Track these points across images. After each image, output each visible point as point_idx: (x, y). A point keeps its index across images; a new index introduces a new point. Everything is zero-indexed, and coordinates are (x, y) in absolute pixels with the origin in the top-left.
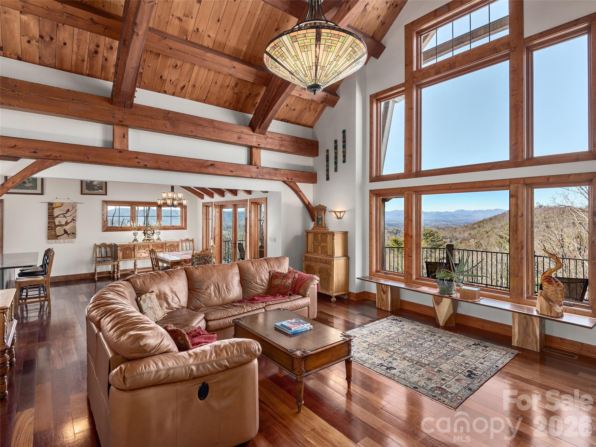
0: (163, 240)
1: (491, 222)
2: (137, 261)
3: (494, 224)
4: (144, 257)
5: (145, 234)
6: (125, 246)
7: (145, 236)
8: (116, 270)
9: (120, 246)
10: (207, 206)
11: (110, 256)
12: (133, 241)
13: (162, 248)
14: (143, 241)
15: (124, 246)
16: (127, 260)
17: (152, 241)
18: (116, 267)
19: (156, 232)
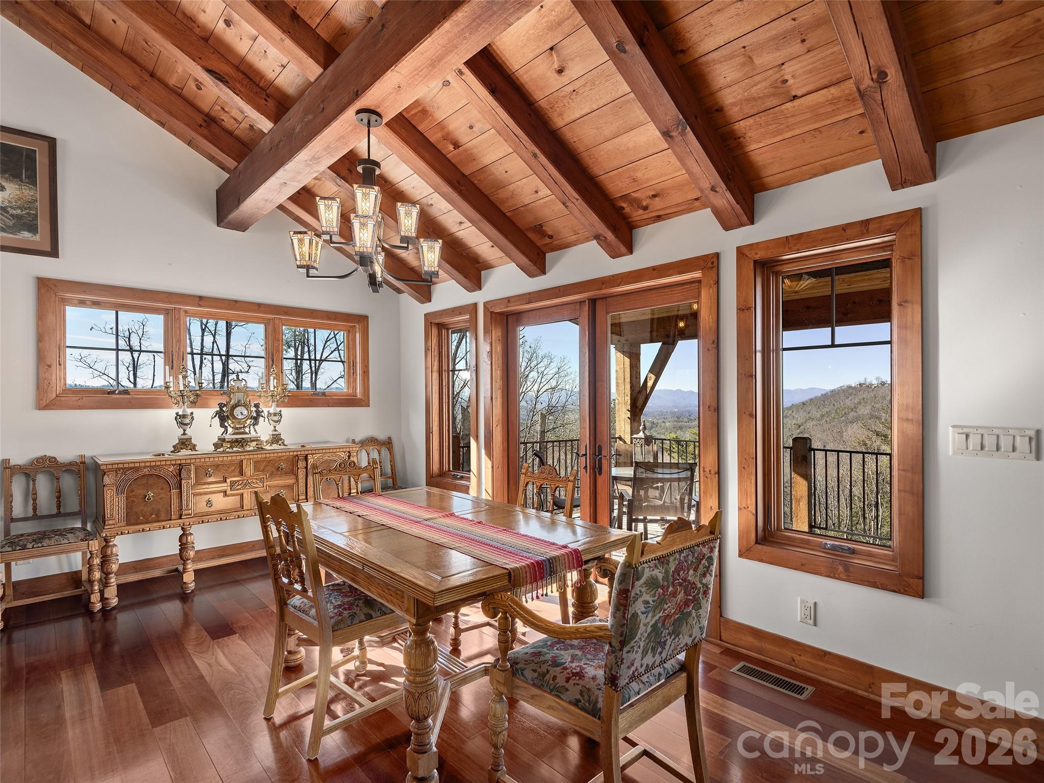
0: (292, 440)
1: (804, 409)
2: (194, 530)
3: (809, 413)
4: (221, 512)
5: (223, 418)
6: (136, 469)
7: (222, 425)
8: (97, 575)
9: (117, 470)
10: (441, 326)
11: (77, 509)
12: (176, 449)
13: (294, 473)
14: (216, 446)
15: (134, 468)
16: (146, 527)
17: (252, 446)
18: (97, 561)
19: (265, 414)
